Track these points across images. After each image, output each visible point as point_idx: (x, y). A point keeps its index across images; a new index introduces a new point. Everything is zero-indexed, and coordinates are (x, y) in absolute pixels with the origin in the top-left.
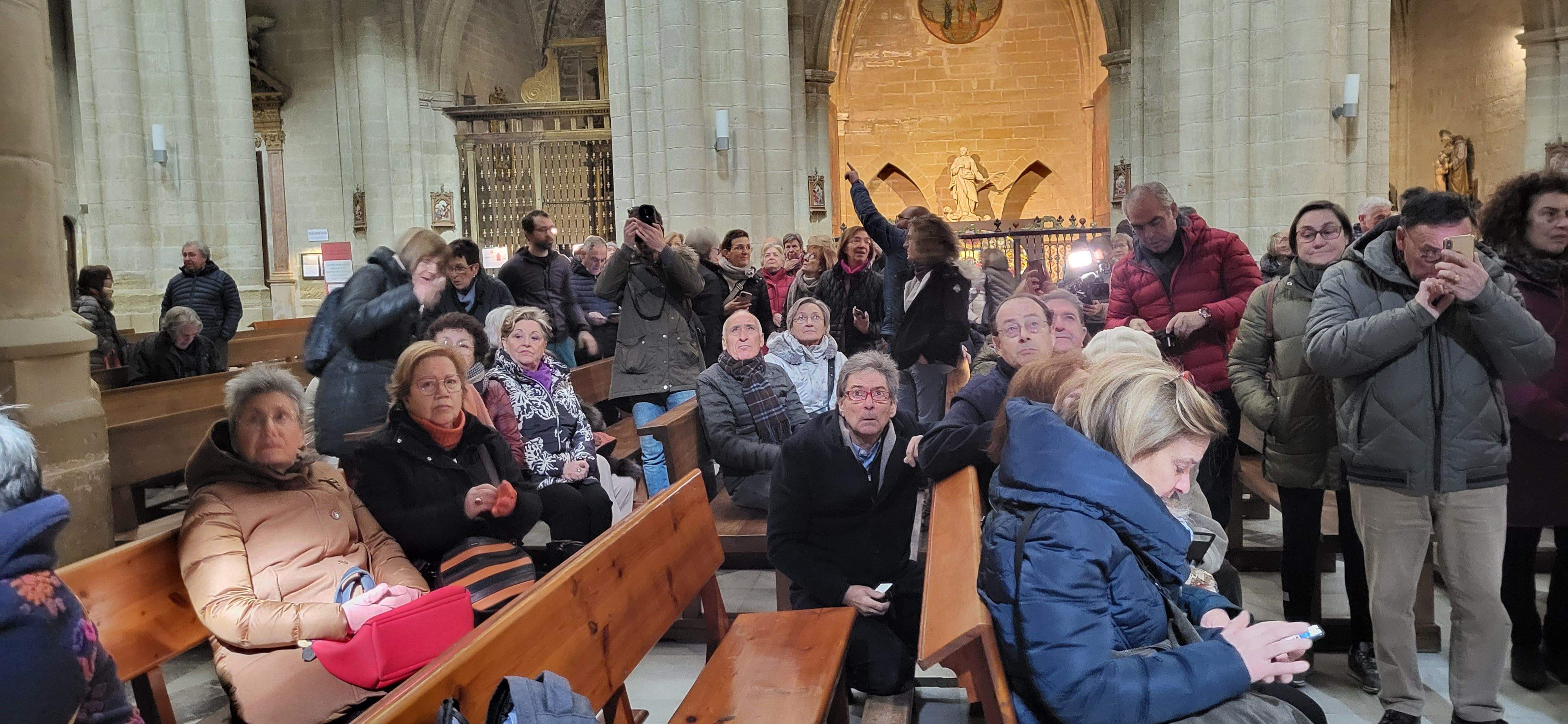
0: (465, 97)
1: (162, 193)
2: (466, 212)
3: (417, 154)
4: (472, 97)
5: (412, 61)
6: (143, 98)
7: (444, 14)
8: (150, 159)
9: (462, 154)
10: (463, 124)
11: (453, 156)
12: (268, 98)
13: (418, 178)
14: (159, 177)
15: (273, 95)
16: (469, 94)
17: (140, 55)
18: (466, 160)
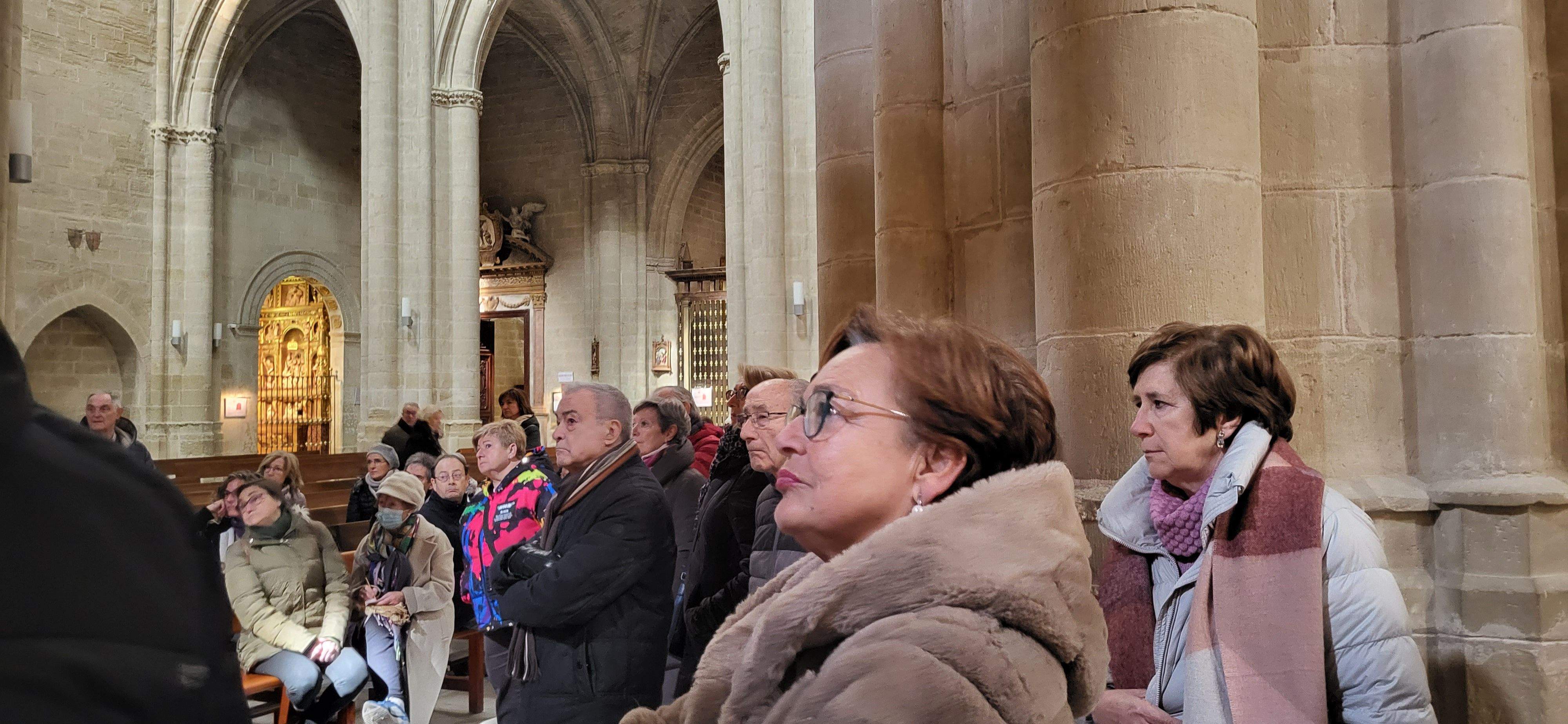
0: (684, 262)
1: (407, 349)
2: (681, 358)
3: (642, 310)
4: (690, 262)
5: (641, 235)
6: (400, 277)
7: (670, 196)
8: (400, 323)
9: (680, 310)
10: (682, 284)
11: (673, 310)
12: (536, 267)
13: (642, 330)
14: (406, 335)
15: (539, 264)
16: (687, 259)
17: (400, 246)
18: (682, 314)
